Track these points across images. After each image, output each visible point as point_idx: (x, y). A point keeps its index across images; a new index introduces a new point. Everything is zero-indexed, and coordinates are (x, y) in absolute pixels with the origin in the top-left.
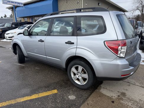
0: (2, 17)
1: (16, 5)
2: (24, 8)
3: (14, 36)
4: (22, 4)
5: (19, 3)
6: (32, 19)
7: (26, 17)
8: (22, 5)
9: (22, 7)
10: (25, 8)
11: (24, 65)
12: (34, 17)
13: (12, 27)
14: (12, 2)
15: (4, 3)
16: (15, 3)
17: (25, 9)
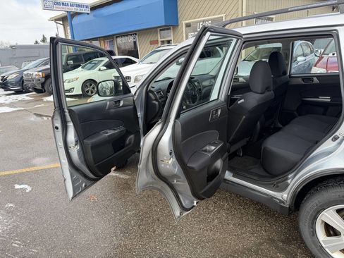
0: (37, 42)
1: (74, 9)
2: (91, 17)
3: (73, 88)
4: (87, 7)
5: (79, 6)
6: (112, 43)
7: (95, 39)
8: (88, 11)
9: (88, 14)
10: (94, 16)
11: (127, 177)
12: (117, 37)
13: (68, 65)
14: (63, 4)
15: (46, 7)
16: (72, 5)
17: (93, 18)
